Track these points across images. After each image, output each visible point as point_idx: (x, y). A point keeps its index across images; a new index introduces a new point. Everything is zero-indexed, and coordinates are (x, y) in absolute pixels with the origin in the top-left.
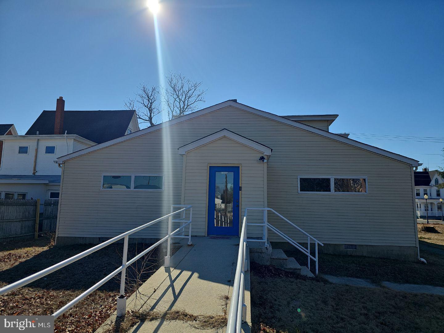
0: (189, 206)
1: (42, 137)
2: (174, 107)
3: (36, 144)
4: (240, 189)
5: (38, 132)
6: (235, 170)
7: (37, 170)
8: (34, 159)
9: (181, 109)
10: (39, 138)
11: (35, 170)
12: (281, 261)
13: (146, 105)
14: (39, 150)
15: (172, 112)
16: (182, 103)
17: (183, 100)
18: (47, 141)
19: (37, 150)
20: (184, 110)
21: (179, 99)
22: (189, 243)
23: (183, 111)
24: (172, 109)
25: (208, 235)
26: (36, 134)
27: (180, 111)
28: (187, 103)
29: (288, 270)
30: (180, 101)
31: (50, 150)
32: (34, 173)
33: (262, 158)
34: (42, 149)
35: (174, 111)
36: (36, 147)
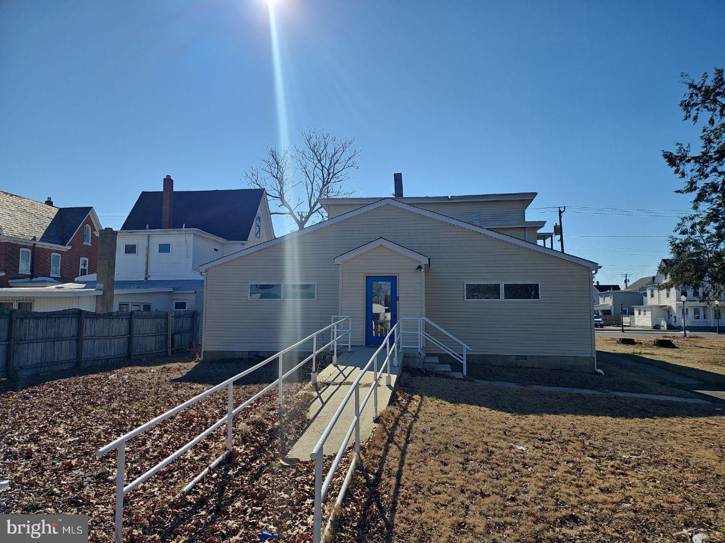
0: (347, 317)
1: (153, 232)
2: (314, 177)
3: (147, 240)
4: (397, 299)
5: (148, 226)
6: (393, 280)
7: (149, 274)
8: (145, 259)
9: (324, 179)
10: (149, 233)
11: (147, 274)
12: (433, 365)
13: (275, 175)
14: (150, 248)
15: (312, 184)
16: (325, 171)
17: (327, 166)
18: (160, 237)
19: (148, 249)
20: (329, 180)
21: (322, 165)
22: (350, 350)
23: (328, 183)
24: (312, 180)
25: (366, 345)
26: (145, 229)
27: (323, 182)
28: (332, 170)
29: (439, 373)
30: (322, 168)
31: (164, 248)
32: (146, 278)
33: (420, 267)
34: (155, 248)
35: (315, 183)
36: (146, 244)
